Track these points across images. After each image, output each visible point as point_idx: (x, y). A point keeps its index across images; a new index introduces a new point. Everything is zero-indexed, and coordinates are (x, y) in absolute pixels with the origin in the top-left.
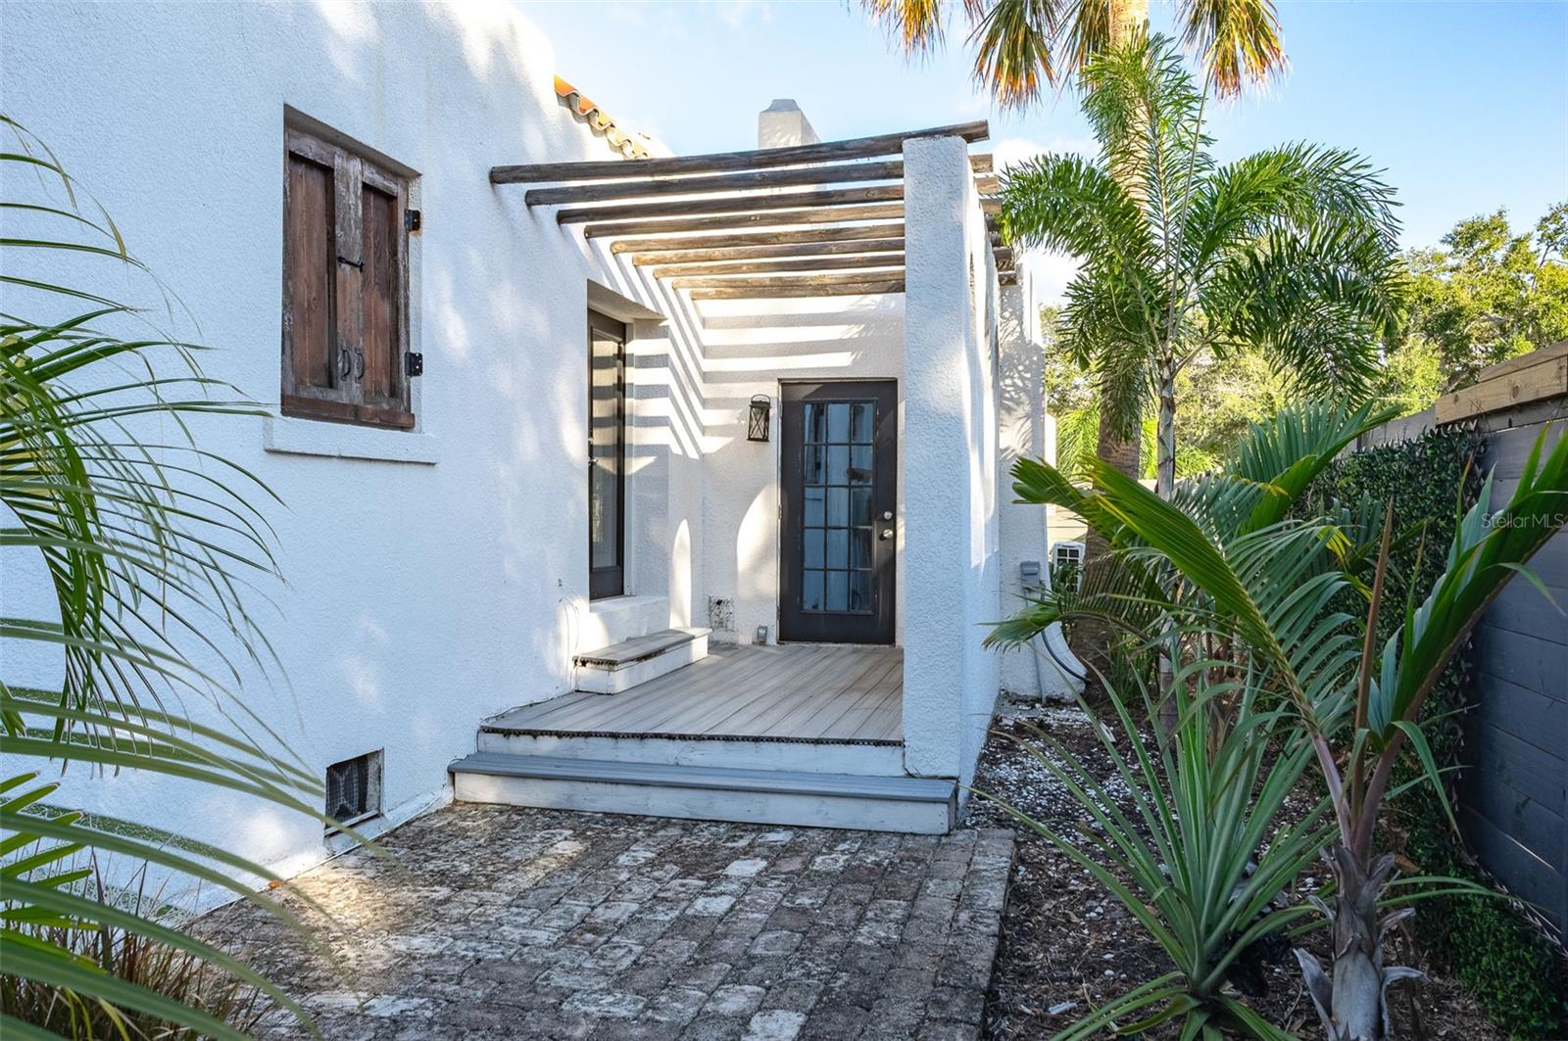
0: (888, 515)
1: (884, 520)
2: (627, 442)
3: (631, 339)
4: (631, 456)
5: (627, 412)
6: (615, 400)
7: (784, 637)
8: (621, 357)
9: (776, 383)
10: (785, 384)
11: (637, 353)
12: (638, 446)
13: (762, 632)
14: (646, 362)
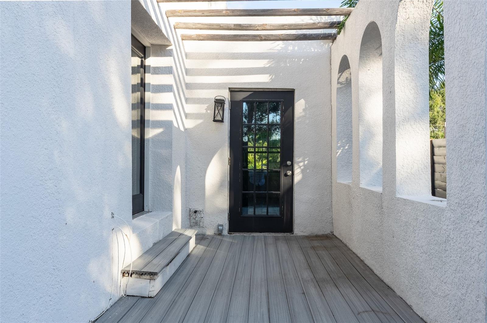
0: (289, 163)
1: (287, 166)
2: (146, 118)
3: (149, 56)
4: (148, 127)
5: (146, 101)
6: (139, 93)
7: (232, 229)
8: (143, 66)
9: (228, 90)
10: (232, 91)
11: (152, 65)
12: (153, 121)
13: (220, 228)
14: (158, 71)
